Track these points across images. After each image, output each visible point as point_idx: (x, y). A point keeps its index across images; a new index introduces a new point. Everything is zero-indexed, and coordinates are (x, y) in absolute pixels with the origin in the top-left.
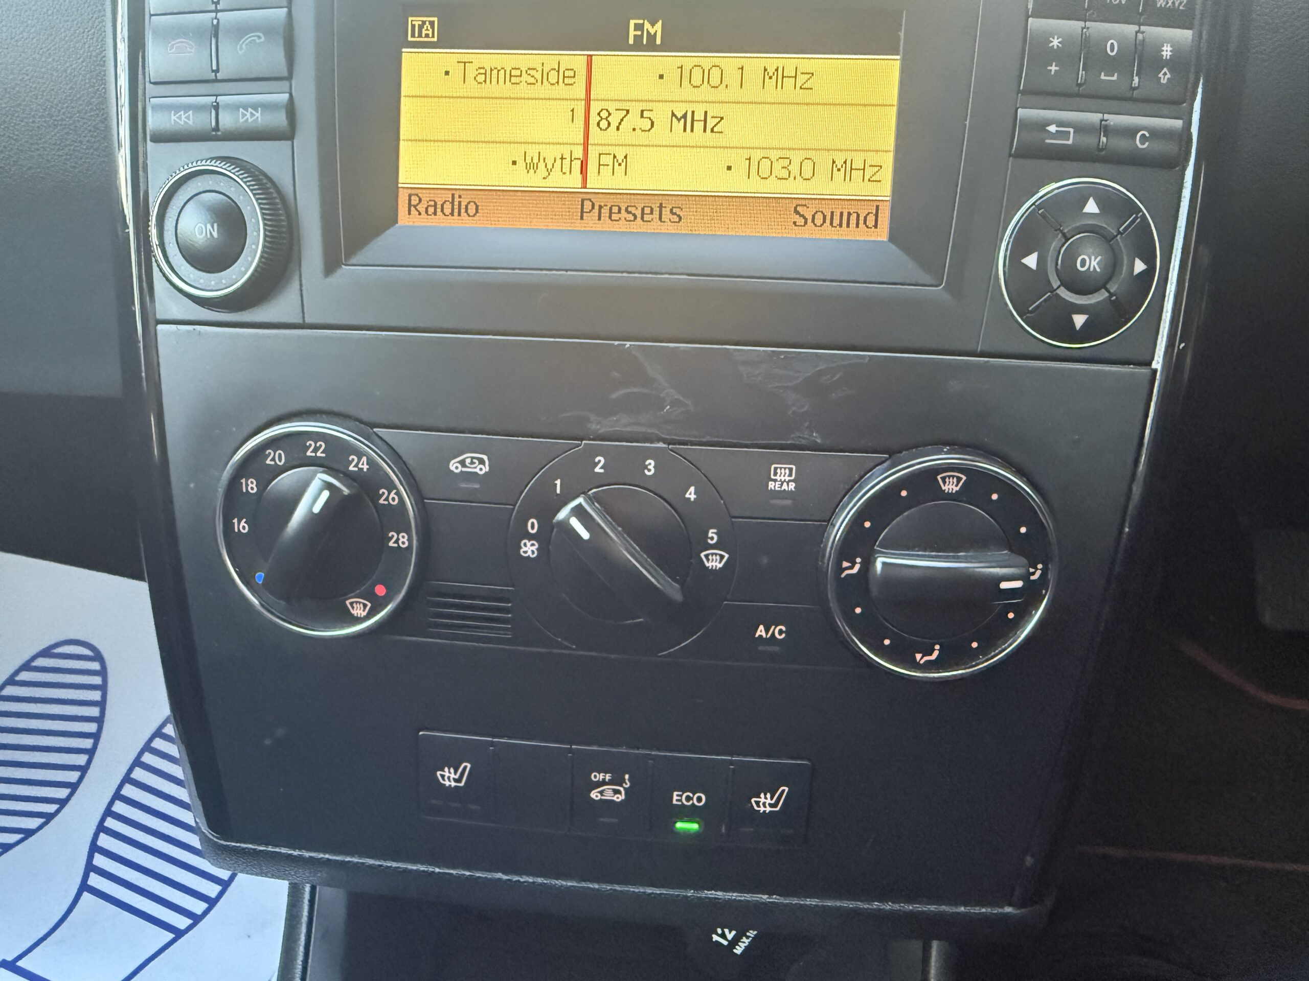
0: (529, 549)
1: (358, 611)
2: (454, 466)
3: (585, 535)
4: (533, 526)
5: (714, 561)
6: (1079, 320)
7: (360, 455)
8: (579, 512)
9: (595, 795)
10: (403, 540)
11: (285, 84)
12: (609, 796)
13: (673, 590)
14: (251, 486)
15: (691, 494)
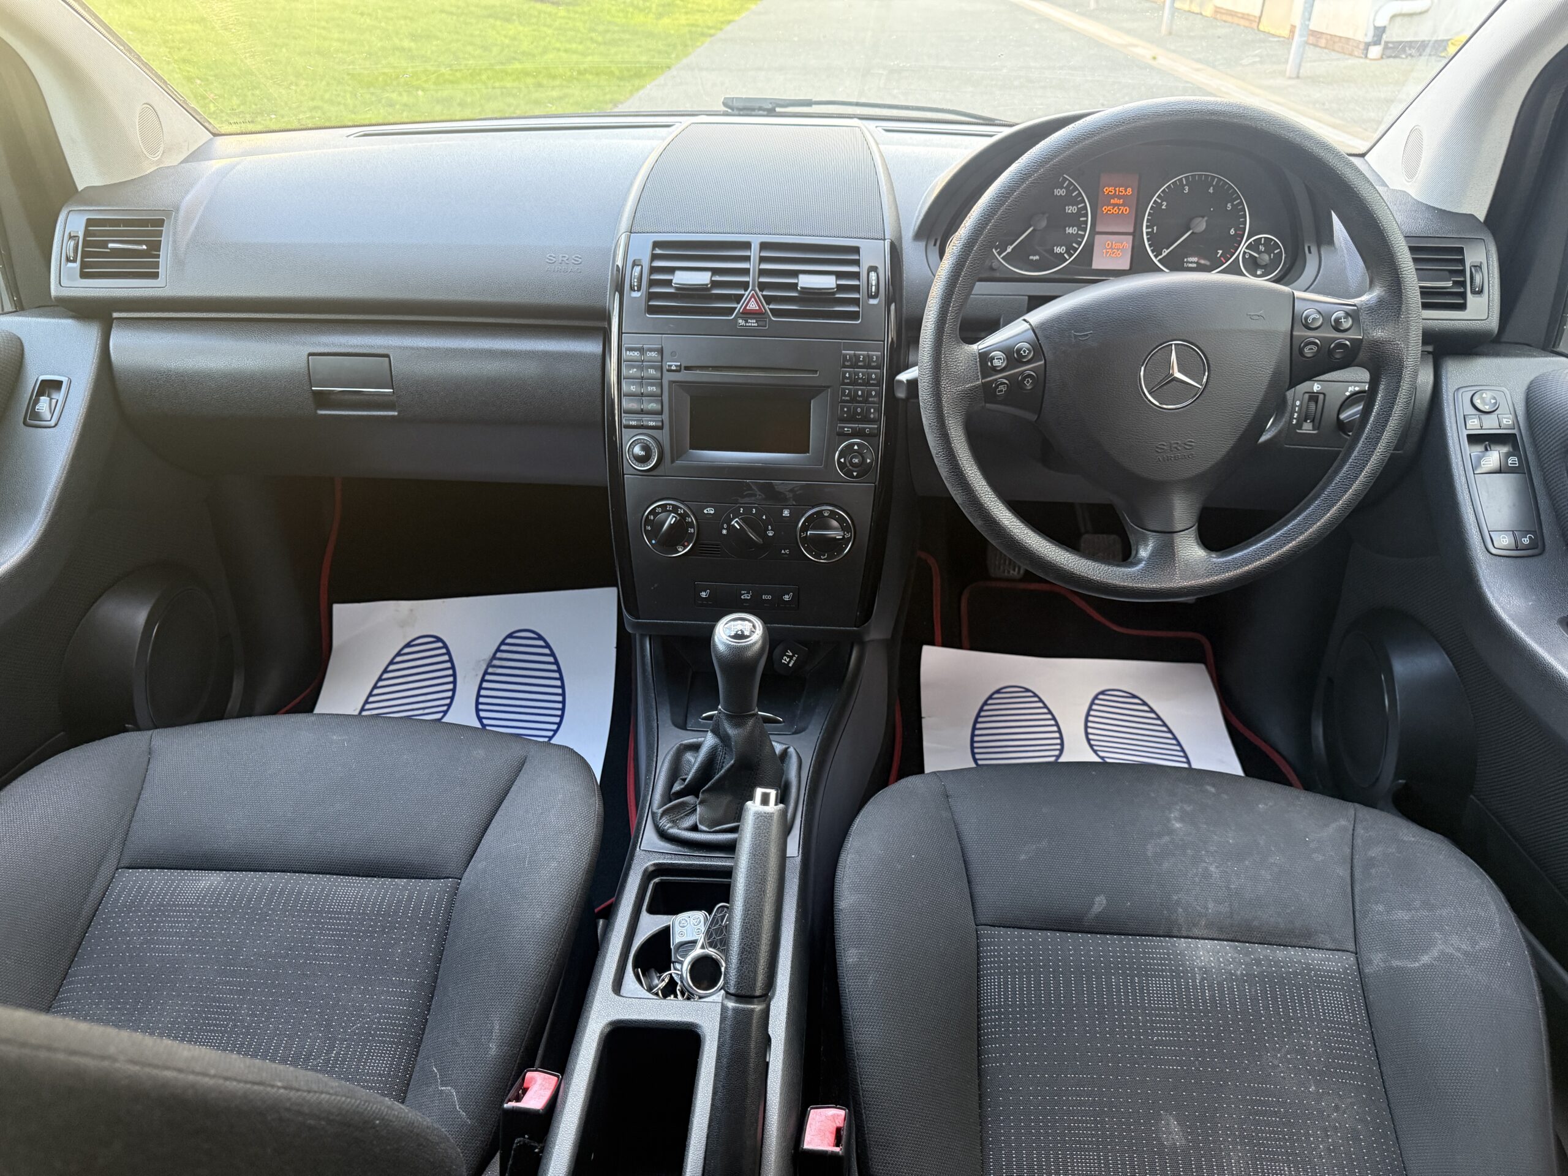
0: (724, 532)
1: (680, 550)
2: (705, 511)
3: (738, 527)
4: (725, 526)
5: (770, 534)
6: (855, 474)
7: (681, 508)
8: (737, 522)
9: (742, 597)
10: (692, 530)
11: (660, 416)
12: (746, 597)
13: (760, 541)
14: (652, 517)
15: (764, 517)
